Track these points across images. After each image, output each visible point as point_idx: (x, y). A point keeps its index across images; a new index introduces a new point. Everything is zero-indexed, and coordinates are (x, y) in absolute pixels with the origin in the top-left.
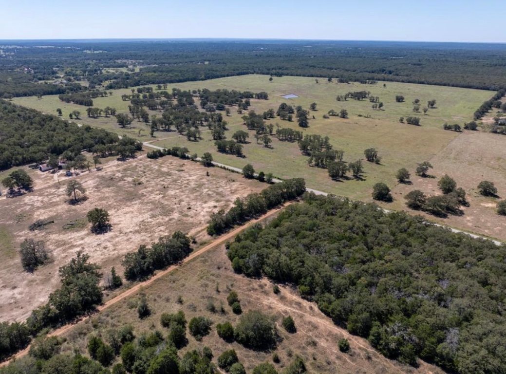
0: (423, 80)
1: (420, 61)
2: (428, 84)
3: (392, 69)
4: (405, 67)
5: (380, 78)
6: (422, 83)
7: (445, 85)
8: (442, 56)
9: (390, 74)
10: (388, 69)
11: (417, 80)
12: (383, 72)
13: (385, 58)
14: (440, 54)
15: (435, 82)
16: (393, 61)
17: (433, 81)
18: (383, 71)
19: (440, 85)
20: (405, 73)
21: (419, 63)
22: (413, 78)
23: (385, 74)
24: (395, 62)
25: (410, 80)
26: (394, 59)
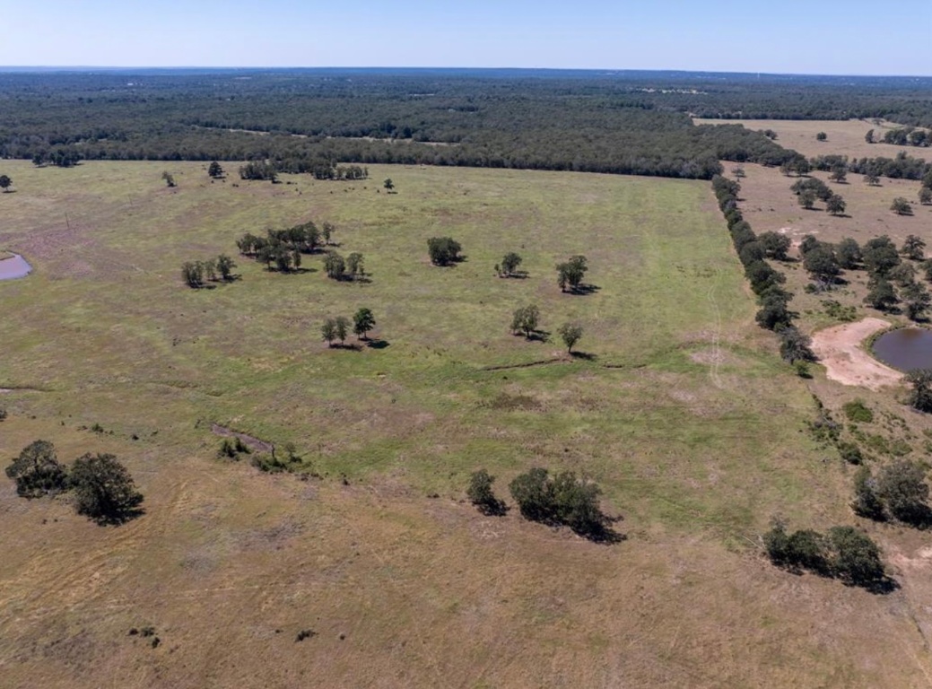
0: (497, 155)
1: (469, 100)
2: (514, 167)
3: (410, 123)
4: (441, 117)
5: (378, 155)
6: (498, 164)
7: (560, 168)
8: (508, 89)
9: (408, 136)
10: (401, 124)
11: (481, 155)
12: (389, 132)
13: (396, 97)
14: (503, 87)
15: (532, 159)
16: (414, 102)
17: (527, 157)
18: (389, 129)
19: (549, 168)
20: (445, 135)
21: (470, 105)
22: (472, 152)
23: (395, 137)
24: (418, 104)
25: (463, 156)
26: (416, 99)
